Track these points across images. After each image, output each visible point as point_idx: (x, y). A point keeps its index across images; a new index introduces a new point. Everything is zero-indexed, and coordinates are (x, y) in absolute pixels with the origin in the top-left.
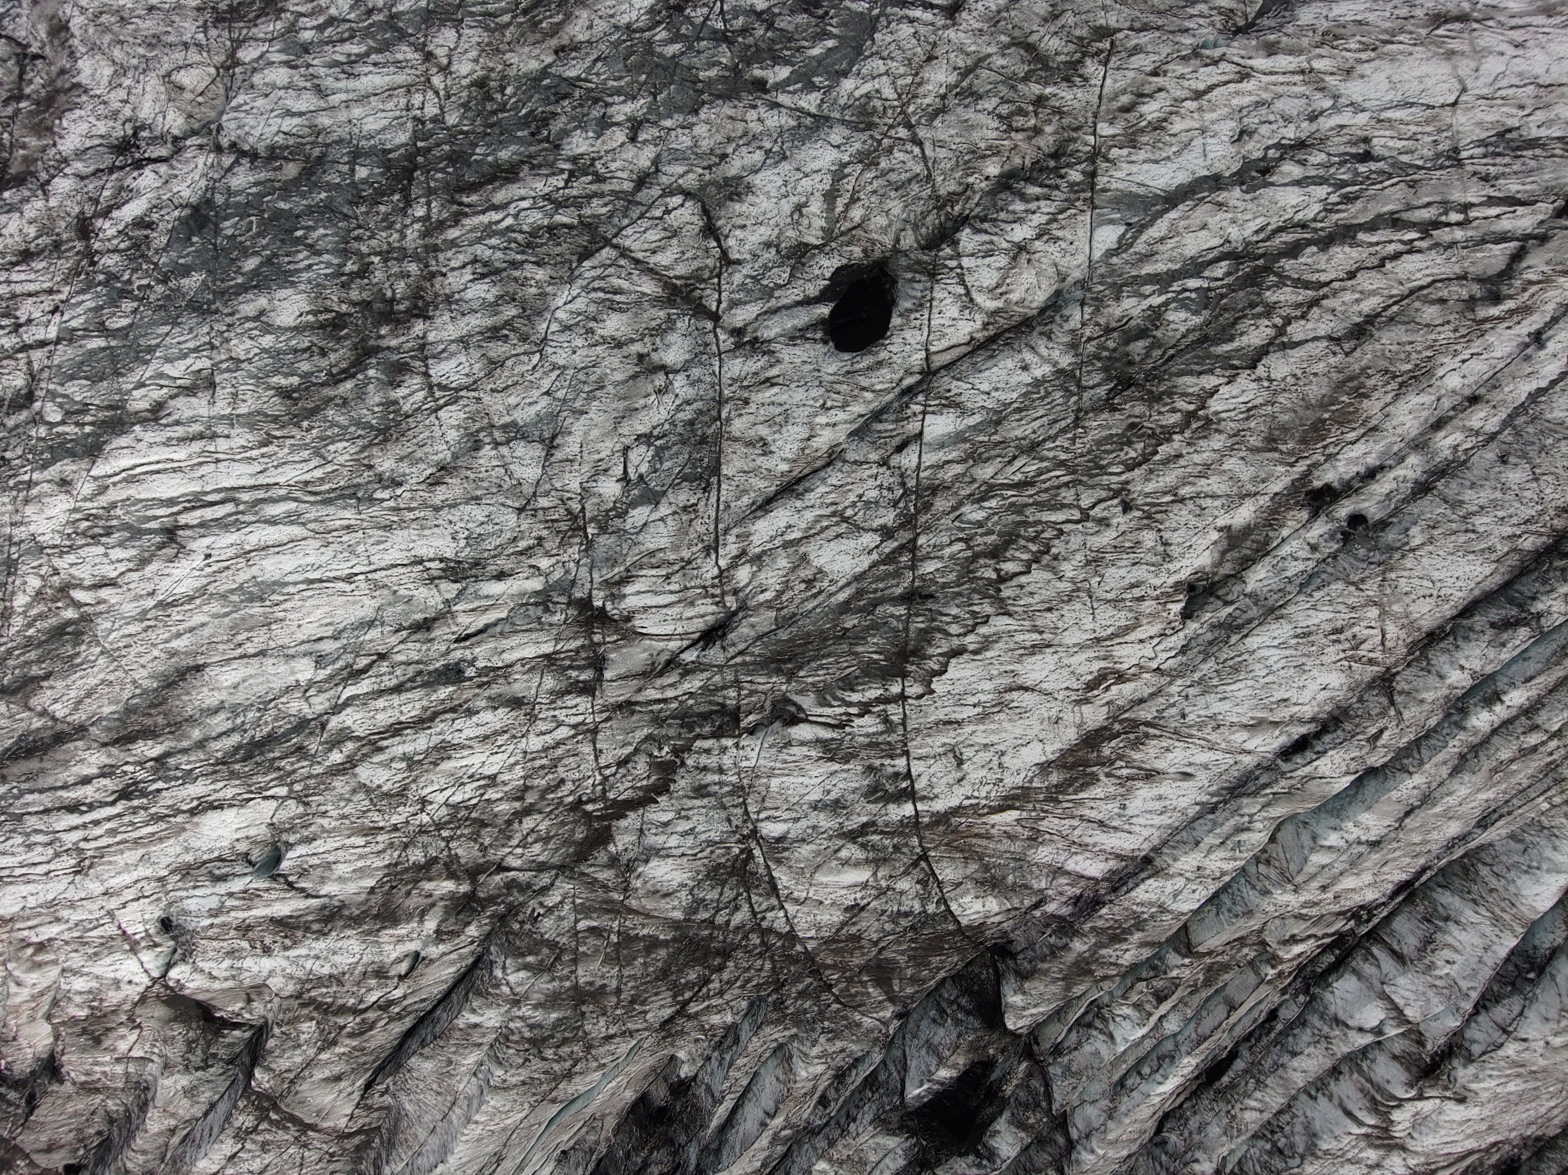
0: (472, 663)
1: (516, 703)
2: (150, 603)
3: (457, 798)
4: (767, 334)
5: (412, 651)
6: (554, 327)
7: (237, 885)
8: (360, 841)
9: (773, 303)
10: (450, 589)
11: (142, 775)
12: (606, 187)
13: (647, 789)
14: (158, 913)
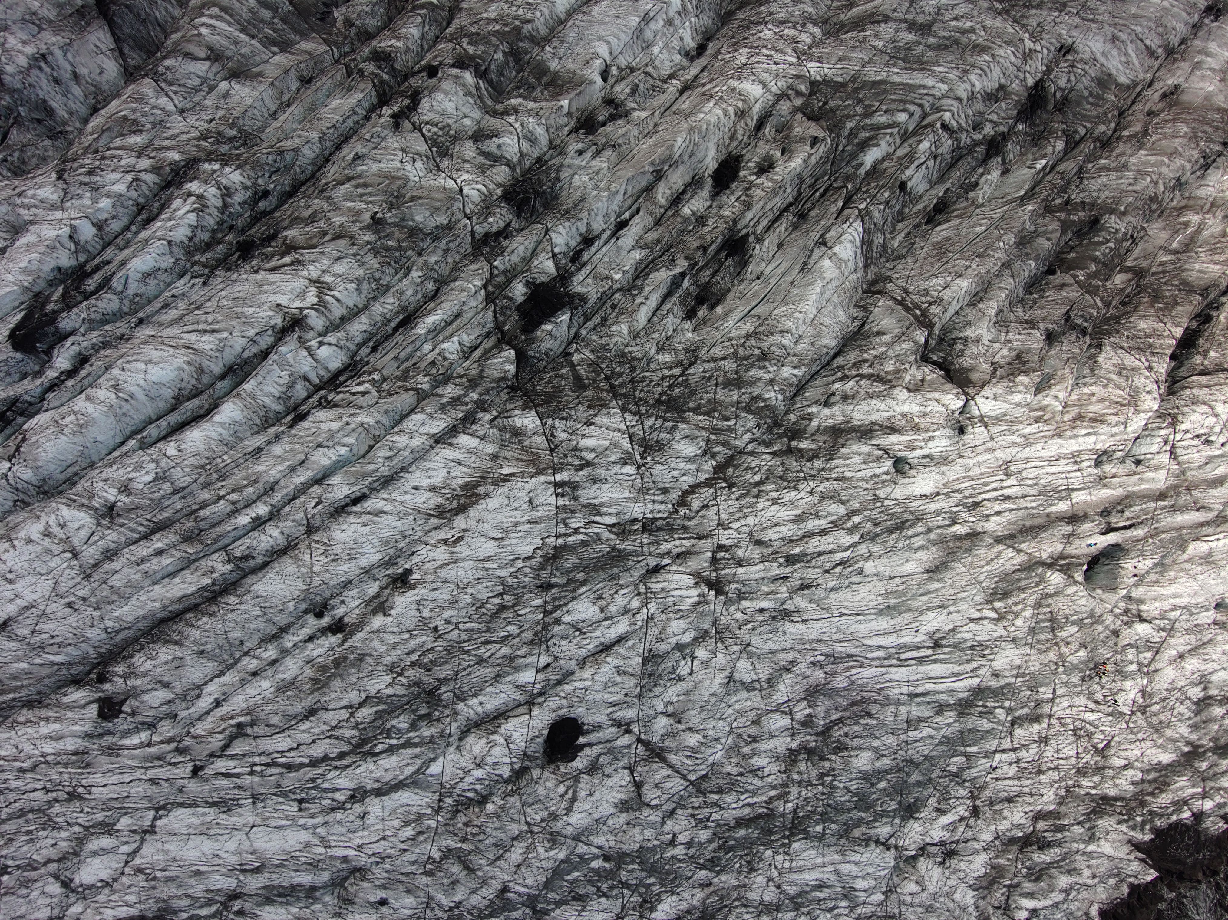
0: (781, 565)
1: (759, 543)
2: (951, 609)
3: (794, 493)
4: (614, 730)
5: (812, 574)
6: (723, 741)
7: (918, 453)
8: (848, 474)
9: (608, 745)
10: (789, 606)
11: (965, 515)
12: (690, 811)
13: (694, 493)
14: (965, 437)
